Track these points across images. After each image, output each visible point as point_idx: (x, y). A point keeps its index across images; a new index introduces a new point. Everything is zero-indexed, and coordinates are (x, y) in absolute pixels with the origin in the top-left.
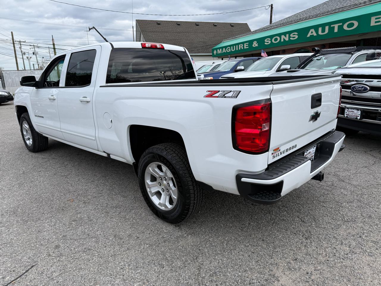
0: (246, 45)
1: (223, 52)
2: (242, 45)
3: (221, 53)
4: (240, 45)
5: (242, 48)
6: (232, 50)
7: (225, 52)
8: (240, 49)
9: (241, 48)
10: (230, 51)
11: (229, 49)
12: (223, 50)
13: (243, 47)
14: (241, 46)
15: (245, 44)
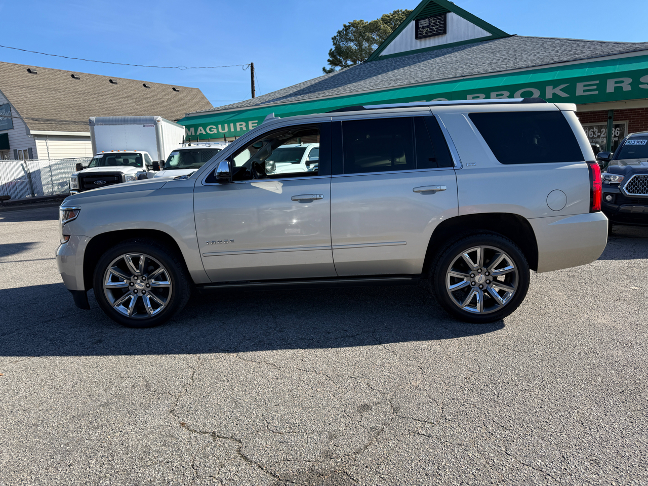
0: (252, 123)
1: (198, 134)
2: (244, 124)
3: (193, 134)
4: (238, 124)
5: (245, 129)
6: (220, 130)
7: (204, 133)
8: (238, 129)
9: (241, 128)
10: (215, 131)
11: (212, 130)
12: (199, 130)
13: (247, 126)
14: (242, 125)
15: (250, 123)
